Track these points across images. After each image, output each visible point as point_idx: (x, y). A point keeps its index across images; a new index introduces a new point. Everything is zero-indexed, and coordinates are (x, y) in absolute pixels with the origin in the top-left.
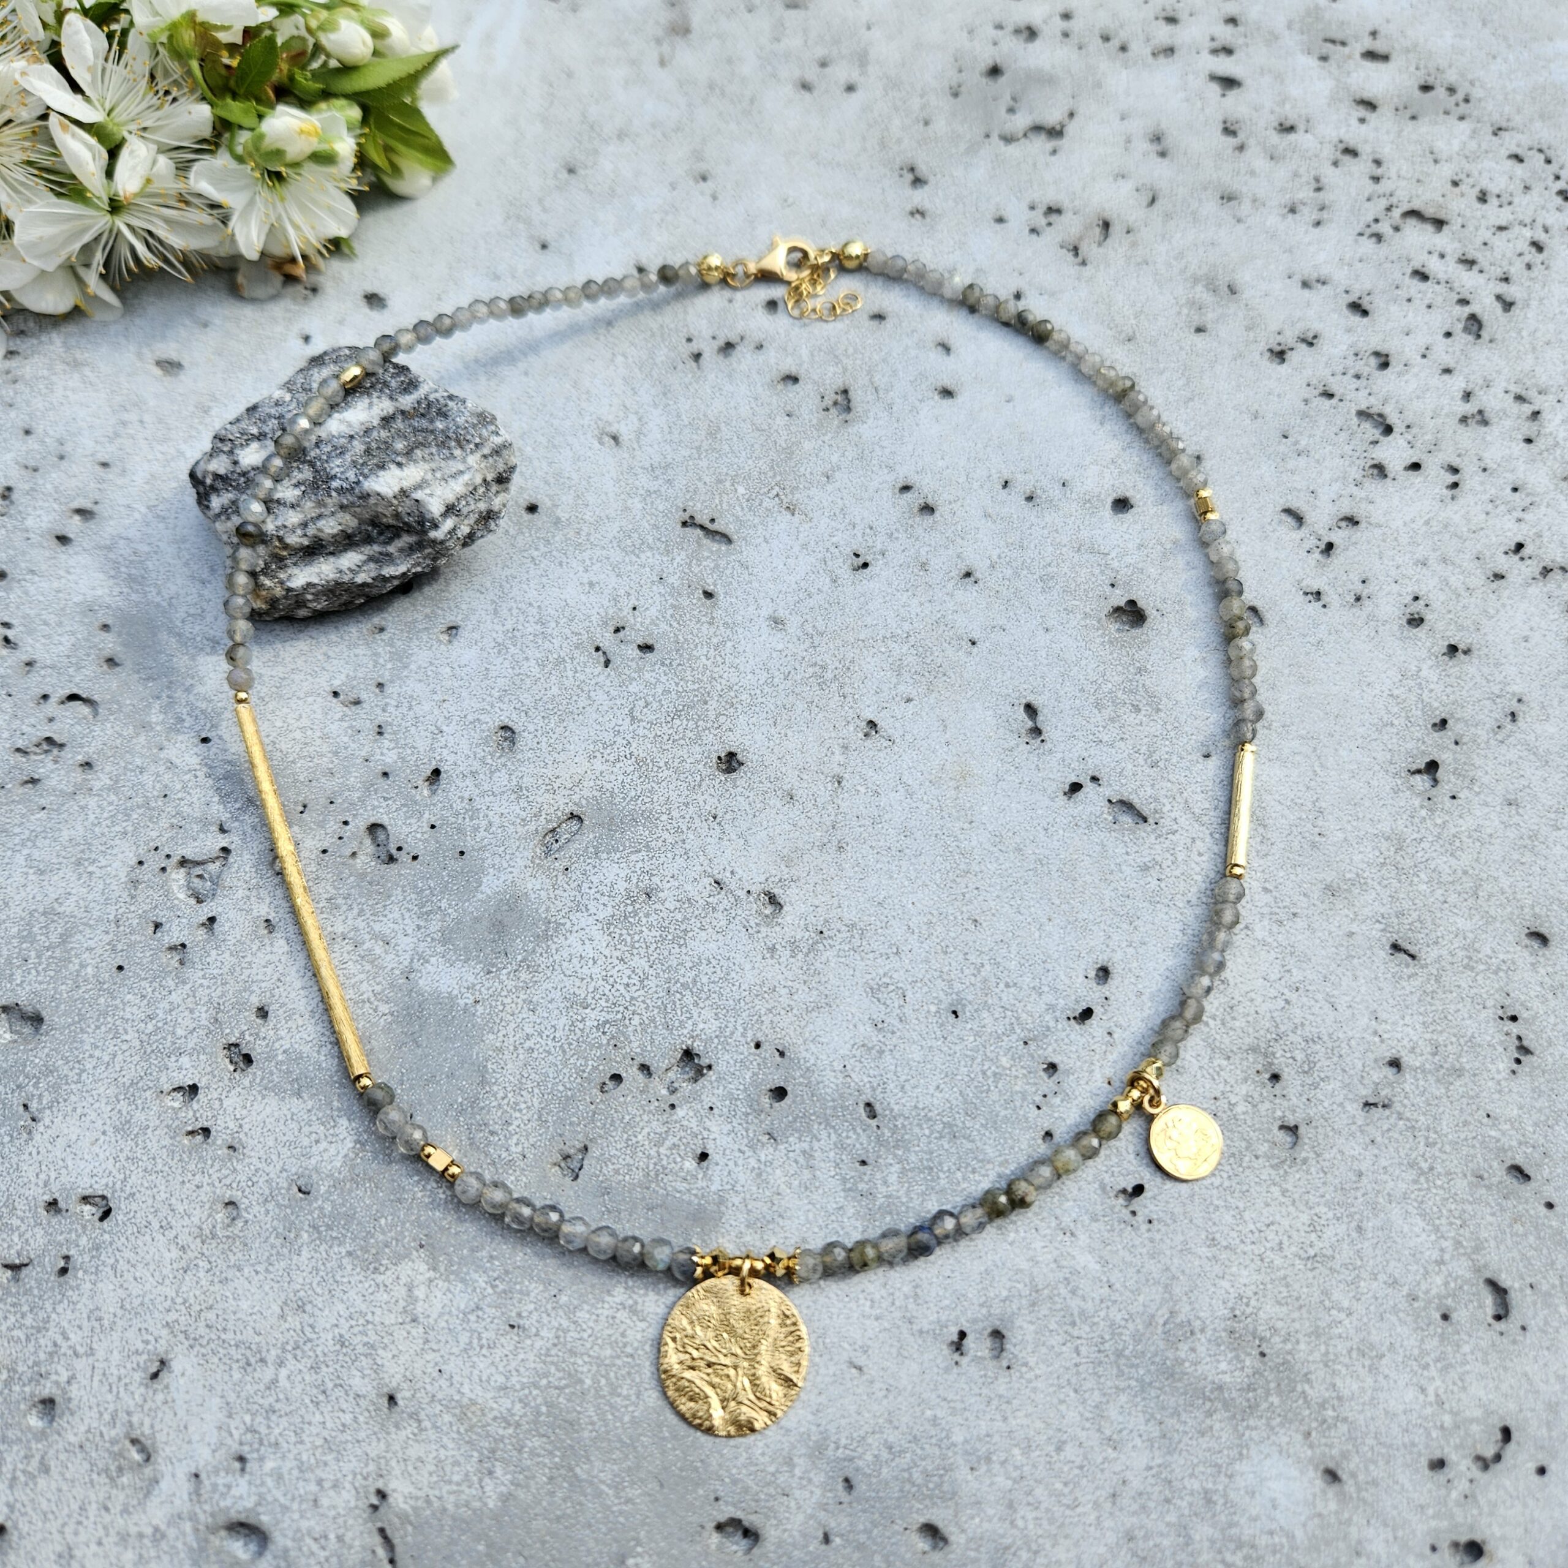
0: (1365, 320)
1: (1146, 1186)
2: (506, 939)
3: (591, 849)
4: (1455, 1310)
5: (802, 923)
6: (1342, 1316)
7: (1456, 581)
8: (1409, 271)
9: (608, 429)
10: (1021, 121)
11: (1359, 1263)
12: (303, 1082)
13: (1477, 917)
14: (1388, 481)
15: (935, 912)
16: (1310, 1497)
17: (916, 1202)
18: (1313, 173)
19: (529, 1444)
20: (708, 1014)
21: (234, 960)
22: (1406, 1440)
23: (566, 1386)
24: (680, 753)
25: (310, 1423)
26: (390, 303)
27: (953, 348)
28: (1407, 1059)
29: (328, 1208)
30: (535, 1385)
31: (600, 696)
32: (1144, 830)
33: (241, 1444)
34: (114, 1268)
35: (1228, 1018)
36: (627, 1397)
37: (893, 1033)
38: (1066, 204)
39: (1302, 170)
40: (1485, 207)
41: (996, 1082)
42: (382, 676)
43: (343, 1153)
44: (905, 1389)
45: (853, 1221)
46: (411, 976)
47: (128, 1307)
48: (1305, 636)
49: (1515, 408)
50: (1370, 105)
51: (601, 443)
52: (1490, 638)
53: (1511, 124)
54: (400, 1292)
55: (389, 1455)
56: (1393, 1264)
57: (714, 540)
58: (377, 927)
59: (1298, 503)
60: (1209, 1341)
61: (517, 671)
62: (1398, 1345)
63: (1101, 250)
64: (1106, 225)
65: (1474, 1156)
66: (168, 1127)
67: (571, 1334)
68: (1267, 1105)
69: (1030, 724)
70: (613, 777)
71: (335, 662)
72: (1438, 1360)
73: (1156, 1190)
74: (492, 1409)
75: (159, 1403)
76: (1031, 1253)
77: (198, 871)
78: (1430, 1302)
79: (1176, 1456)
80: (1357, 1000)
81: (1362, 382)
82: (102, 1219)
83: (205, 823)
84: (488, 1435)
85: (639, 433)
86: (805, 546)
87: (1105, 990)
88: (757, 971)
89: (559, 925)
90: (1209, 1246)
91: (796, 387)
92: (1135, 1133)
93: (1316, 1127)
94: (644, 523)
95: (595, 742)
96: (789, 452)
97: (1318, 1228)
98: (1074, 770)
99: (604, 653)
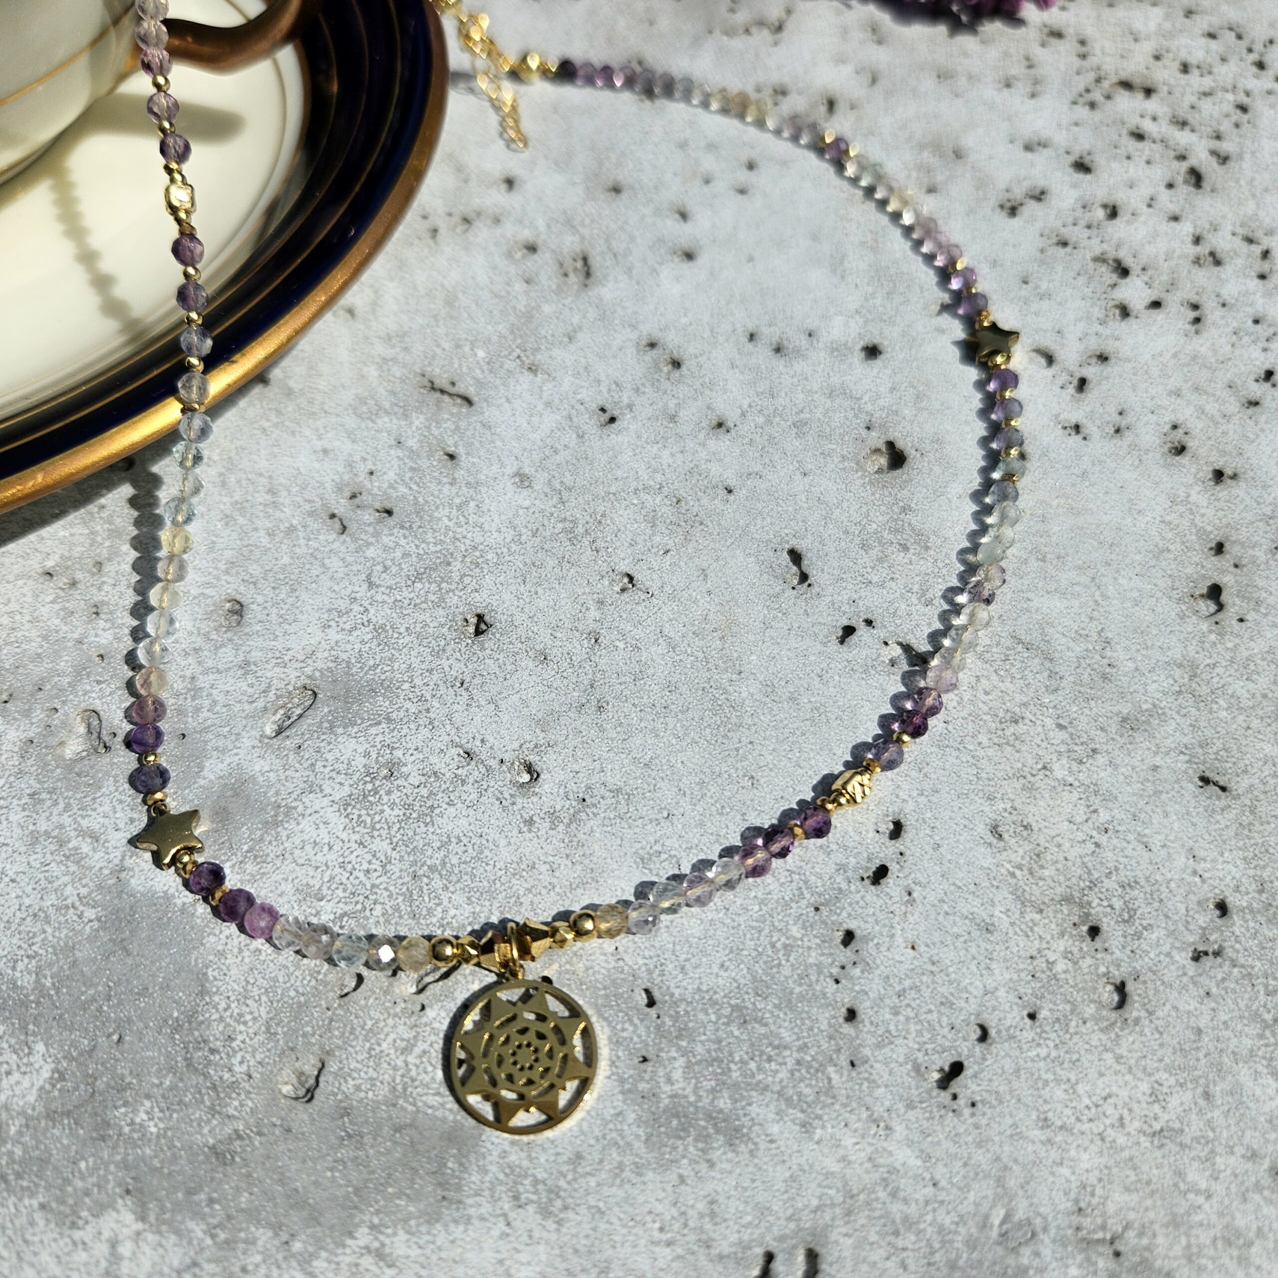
0: (1088, 177)
1: (966, 1063)
3: (326, 725)
5: (562, 791)
6: (1201, 1200)
7: (1211, 408)
8: (1125, 132)
10: (742, 17)
11: (1211, 1135)
14: (1131, 320)
15: (708, 771)
17: (706, 1101)
18: (1023, 53)
20: (459, 898)
24: (423, 617)
27: (690, 213)
28: (1232, 901)
31: (335, 563)
35: (1035, 867)
38: (790, 84)
39: (1012, 51)
40: (1186, 77)
41: (787, 955)
42: (99, 555)
45: (634, 1129)
46: (122, 876)
48: (1068, 468)
49: (1244, 248)
51: (335, 316)
52: (1254, 461)
53: (1200, 8)
56: (1249, 1133)
57: (455, 404)
58: (85, 823)
59: (1049, 343)
60: (1054, 1241)
61: (245, 543)
62: (1266, 1229)
64: (831, 104)
68: (1088, 961)
69: (795, 569)
70: (349, 647)
71: (49, 543)
73: (976, 1067)
76: (842, 1152)
80: (1172, 837)
81: (1094, 232)
85: (376, 305)
86: (548, 404)
87: (899, 845)
88: (512, 848)
89: (290, 809)
90: (1042, 1128)
91: (536, 257)
92: (946, 1003)
93: (1145, 982)
94: (381, 390)
95: (329, 610)
96: (528, 316)
97: (1161, 1098)
98: (845, 613)
99: (340, 520)
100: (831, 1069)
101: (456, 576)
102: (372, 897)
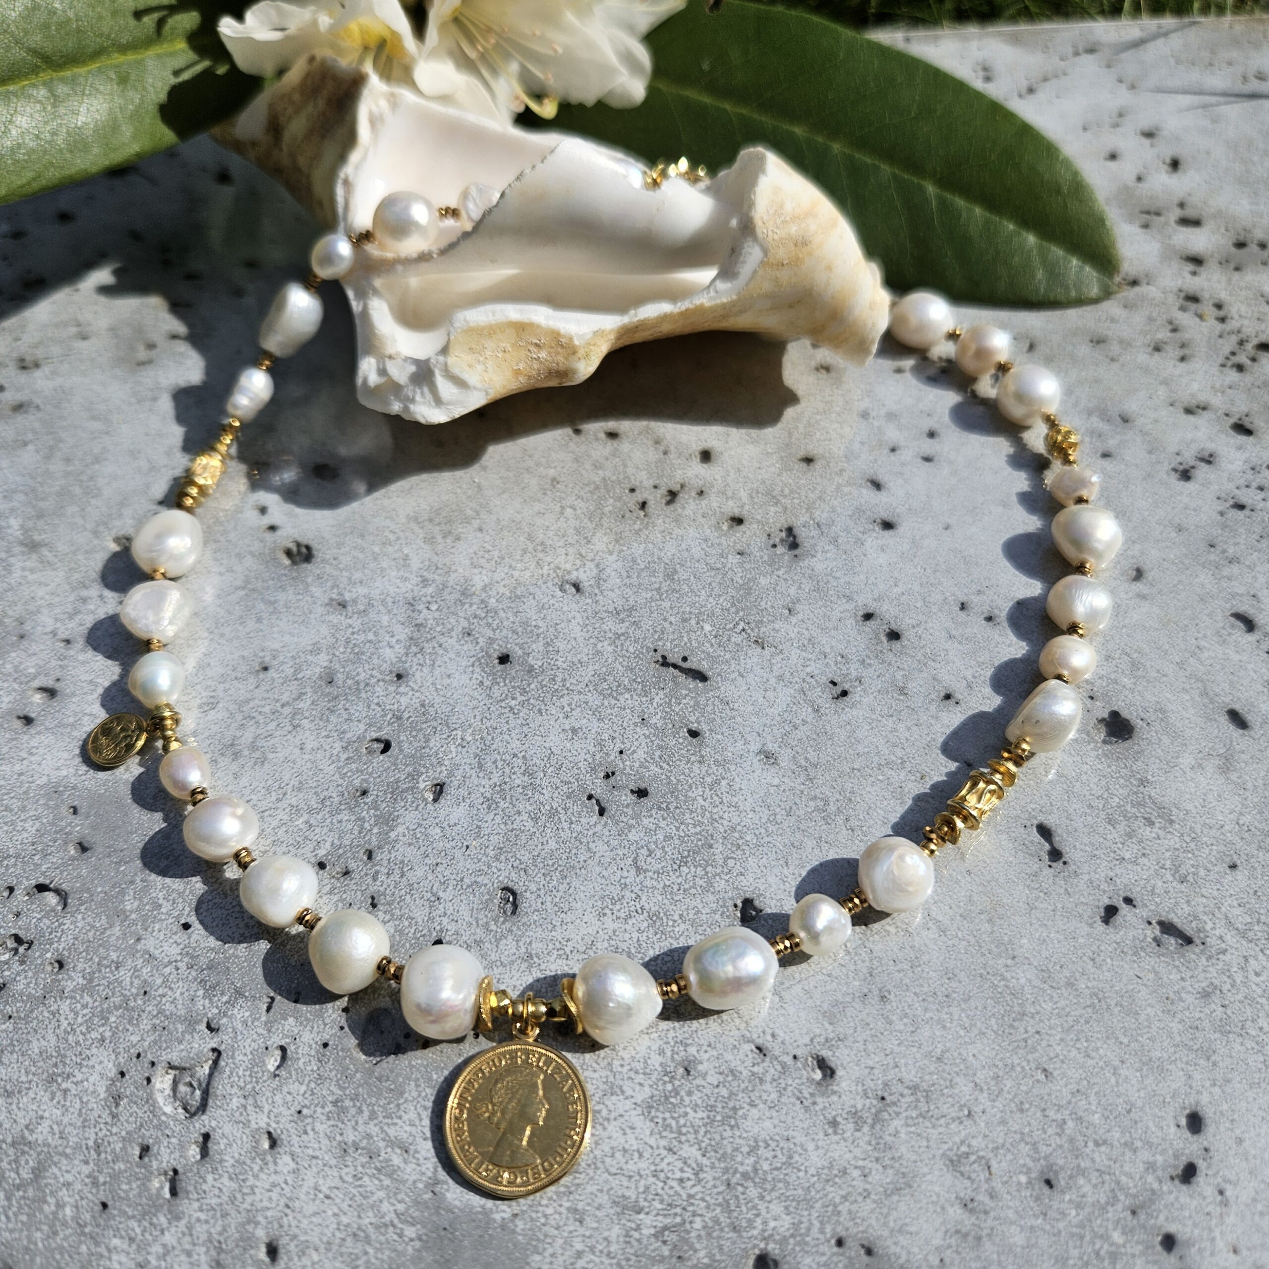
5: (860, 1088)
9: (567, 577)
15: (1000, 1064)
18: (1165, 317)
20: (777, 1208)
21: (234, 1185)
24: (693, 903)
26: (340, 471)
27: (882, 482)
31: (600, 848)
32: (1191, 953)
37: (986, 1213)
39: (1154, 315)
42: (369, 842)
46: (437, 1189)
50: (1197, 261)
51: (563, 591)
57: (689, 678)
58: (392, 1132)
59: (1245, 608)
61: (510, 827)
69: (1047, 846)
70: (627, 936)
71: (318, 830)
77: (186, 1078)
83: (191, 1022)
85: (599, 580)
86: (780, 678)
87: (1201, 1140)
88: (821, 1151)
91: (743, 528)
94: (617, 666)
95: (603, 897)
96: (747, 589)
98: (1104, 891)
99: (598, 801)
101: (719, 859)
102: (691, 1208)
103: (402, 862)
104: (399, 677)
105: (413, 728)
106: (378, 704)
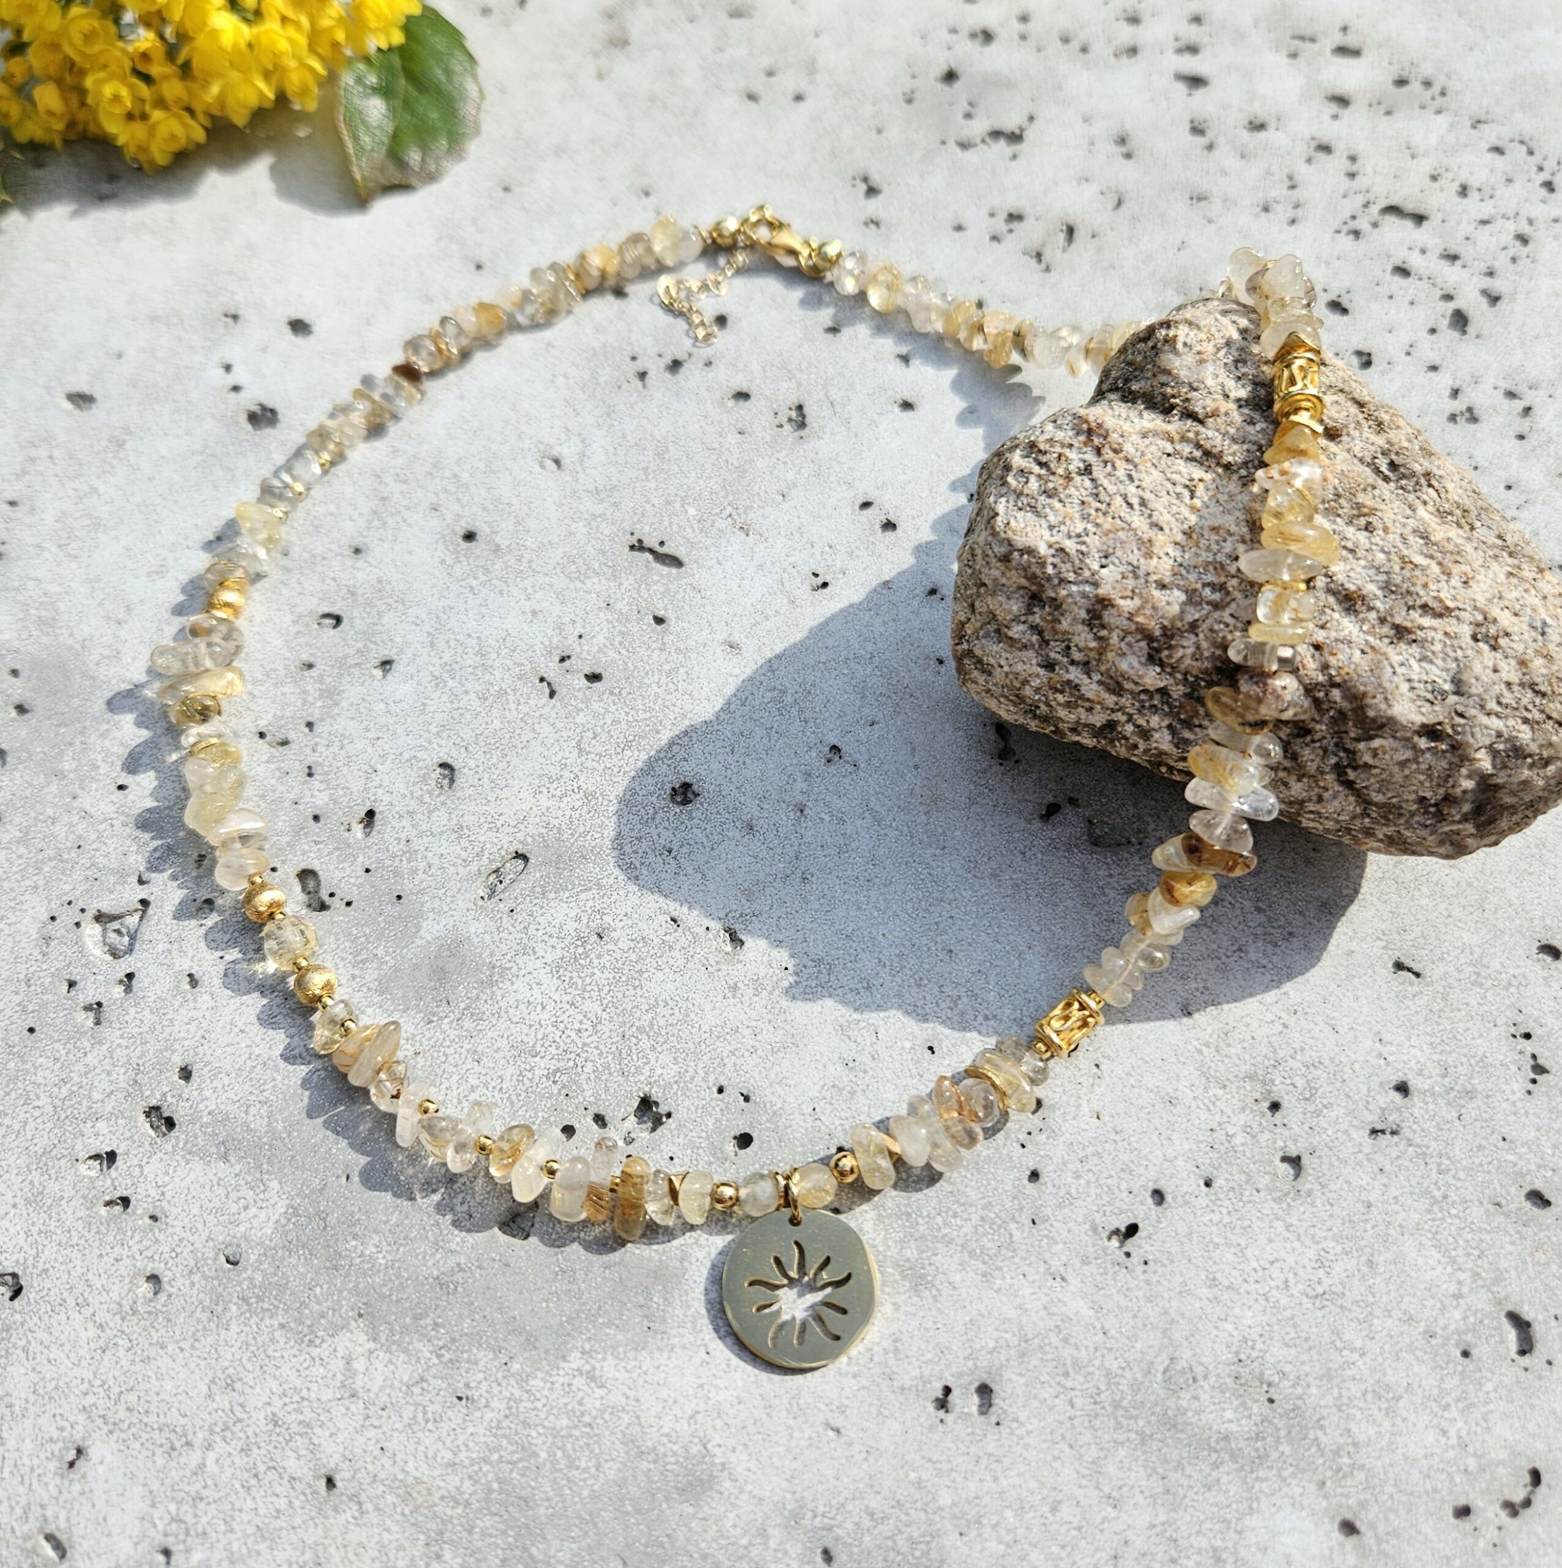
0: (1345, 318)
1: (1140, 1225)
2: (448, 986)
3: (538, 889)
4: (1476, 1345)
5: (765, 960)
6: (1355, 1356)
8: (1390, 268)
9: (549, 452)
10: (979, 127)
11: (1371, 1299)
12: (229, 1145)
13: (1484, 931)
15: (907, 944)
16: (1327, 1552)
18: (1286, 171)
19: (479, 1522)
20: (666, 1058)
21: (155, 1018)
22: (1428, 1486)
23: (521, 1460)
24: (631, 785)
25: (240, 1510)
26: (315, 328)
27: (913, 358)
28: (1414, 1083)
29: (258, 1277)
30: (486, 1460)
31: (545, 729)
32: (1127, 852)
33: (166, 1535)
34: (25, 1350)
35: (1223, 1045)
36: (586, 1470)
37: (865, 1072)
38: (1027, 208)
39: (1274, 169)
40: (1465, 201)
42: (311, 715)
43: (276, 1217)
44: (886, 1451)
47: (41, 1391)
49: (1506, 403)
50: (1342, 101)
51: (542, 466)
53: (1490, 117)
54: (337, 1365)
55: (327, 1542)
56: (1407, 1299)
57: (664, 563)
60: (1213, 1388)
61: (456, 705)
62: (1415, 1386)
63: (1066, 256)
64: (1070, 231)
65: (1490, 1182)
66: (84, 1197)
67: (524, 1404)
68: (1267, 1135)
69: (1001, 744)
70: (560, 813)
71: (261, 701)
72: (1459, 1400)
73: (1151, 1229)
74: (439, 1488)
75: (76, 1494)
76: (1019, 1301)
77: (116, 925)
78: (1448, 1339)
79: (1181, 1513)
80: (1360, 1021)
82: (12, 1299)
83: (122, 874)
84: (435, 1516)
85: (583, 455)
86: (760, 567)
88: (718, 1012)
89: (504, 969)
90: (1209, 1287)
91: (748, 404)
92: (1127, 1169)
93: (1320, 1157)
94: (589, 548)
95: (541, 776)
96: (741, 471)
97: (1326, 1264)
98: (1051, 790)
99: (549, 684)
100: (1012, 1226)
101: (664, 744)
102: (583, 1055)
103: (342, 735)
104: (357, 551)
105: (368, 603)
106: (334, 579)
